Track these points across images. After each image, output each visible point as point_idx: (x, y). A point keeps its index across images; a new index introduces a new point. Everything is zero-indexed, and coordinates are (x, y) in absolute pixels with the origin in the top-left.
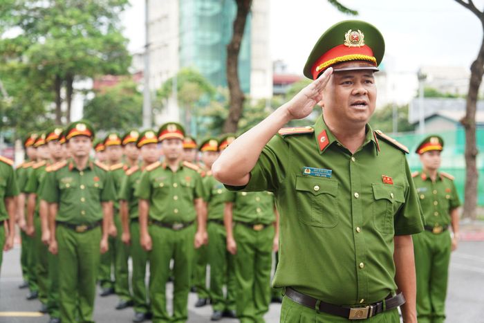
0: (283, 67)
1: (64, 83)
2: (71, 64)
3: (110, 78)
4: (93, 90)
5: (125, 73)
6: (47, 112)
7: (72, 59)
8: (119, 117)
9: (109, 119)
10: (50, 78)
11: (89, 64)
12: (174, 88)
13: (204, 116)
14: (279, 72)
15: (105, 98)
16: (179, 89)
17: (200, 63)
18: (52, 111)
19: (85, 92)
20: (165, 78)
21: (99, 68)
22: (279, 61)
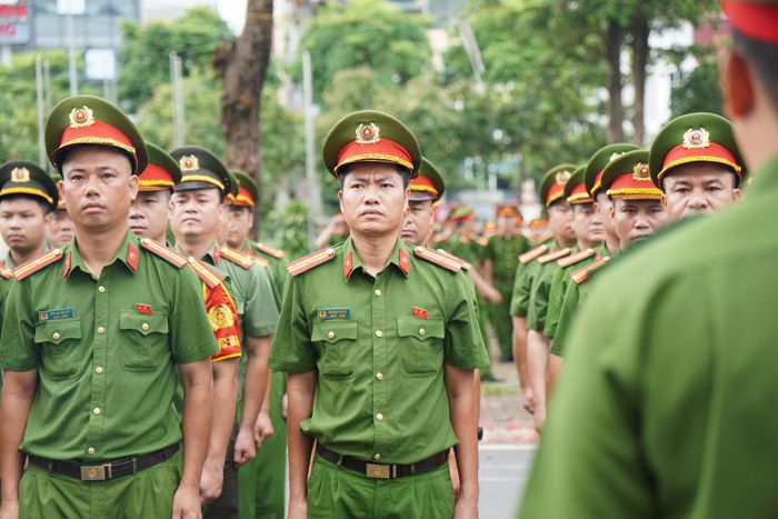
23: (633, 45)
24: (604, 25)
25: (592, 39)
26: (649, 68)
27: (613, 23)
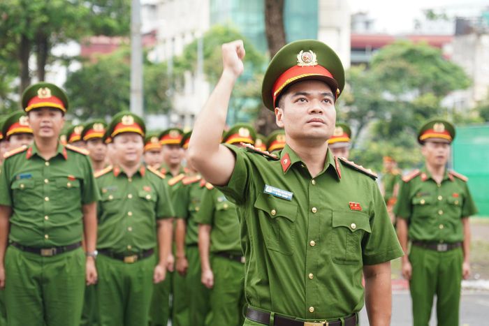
0: (367, 23)
1: (34, 47)
2: (44, 19)
3: (103, 40)
4: (78, 59)
5: (125, 31)
6: (10, 91)
7: (44, 11)
8: (116, 98)
9: (102, 102)
10: (14, 40)
11: (71, 19)
12: (200, 55)
13: (245, 97)
14: (361, 30)
15: (97, 70)
16: (207, 56)
17: (241, 17)
18: (16, 91)
19: (66, 61)
20: (189, 40)
21: (85, 25)
22: (361, 14)
23: (38, 52)
24: (19, 38)
25: (11, 46)
26: (47, 67)
27: (24, 37)
